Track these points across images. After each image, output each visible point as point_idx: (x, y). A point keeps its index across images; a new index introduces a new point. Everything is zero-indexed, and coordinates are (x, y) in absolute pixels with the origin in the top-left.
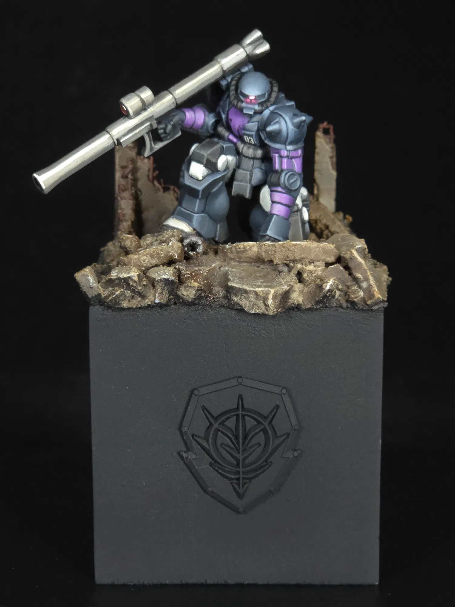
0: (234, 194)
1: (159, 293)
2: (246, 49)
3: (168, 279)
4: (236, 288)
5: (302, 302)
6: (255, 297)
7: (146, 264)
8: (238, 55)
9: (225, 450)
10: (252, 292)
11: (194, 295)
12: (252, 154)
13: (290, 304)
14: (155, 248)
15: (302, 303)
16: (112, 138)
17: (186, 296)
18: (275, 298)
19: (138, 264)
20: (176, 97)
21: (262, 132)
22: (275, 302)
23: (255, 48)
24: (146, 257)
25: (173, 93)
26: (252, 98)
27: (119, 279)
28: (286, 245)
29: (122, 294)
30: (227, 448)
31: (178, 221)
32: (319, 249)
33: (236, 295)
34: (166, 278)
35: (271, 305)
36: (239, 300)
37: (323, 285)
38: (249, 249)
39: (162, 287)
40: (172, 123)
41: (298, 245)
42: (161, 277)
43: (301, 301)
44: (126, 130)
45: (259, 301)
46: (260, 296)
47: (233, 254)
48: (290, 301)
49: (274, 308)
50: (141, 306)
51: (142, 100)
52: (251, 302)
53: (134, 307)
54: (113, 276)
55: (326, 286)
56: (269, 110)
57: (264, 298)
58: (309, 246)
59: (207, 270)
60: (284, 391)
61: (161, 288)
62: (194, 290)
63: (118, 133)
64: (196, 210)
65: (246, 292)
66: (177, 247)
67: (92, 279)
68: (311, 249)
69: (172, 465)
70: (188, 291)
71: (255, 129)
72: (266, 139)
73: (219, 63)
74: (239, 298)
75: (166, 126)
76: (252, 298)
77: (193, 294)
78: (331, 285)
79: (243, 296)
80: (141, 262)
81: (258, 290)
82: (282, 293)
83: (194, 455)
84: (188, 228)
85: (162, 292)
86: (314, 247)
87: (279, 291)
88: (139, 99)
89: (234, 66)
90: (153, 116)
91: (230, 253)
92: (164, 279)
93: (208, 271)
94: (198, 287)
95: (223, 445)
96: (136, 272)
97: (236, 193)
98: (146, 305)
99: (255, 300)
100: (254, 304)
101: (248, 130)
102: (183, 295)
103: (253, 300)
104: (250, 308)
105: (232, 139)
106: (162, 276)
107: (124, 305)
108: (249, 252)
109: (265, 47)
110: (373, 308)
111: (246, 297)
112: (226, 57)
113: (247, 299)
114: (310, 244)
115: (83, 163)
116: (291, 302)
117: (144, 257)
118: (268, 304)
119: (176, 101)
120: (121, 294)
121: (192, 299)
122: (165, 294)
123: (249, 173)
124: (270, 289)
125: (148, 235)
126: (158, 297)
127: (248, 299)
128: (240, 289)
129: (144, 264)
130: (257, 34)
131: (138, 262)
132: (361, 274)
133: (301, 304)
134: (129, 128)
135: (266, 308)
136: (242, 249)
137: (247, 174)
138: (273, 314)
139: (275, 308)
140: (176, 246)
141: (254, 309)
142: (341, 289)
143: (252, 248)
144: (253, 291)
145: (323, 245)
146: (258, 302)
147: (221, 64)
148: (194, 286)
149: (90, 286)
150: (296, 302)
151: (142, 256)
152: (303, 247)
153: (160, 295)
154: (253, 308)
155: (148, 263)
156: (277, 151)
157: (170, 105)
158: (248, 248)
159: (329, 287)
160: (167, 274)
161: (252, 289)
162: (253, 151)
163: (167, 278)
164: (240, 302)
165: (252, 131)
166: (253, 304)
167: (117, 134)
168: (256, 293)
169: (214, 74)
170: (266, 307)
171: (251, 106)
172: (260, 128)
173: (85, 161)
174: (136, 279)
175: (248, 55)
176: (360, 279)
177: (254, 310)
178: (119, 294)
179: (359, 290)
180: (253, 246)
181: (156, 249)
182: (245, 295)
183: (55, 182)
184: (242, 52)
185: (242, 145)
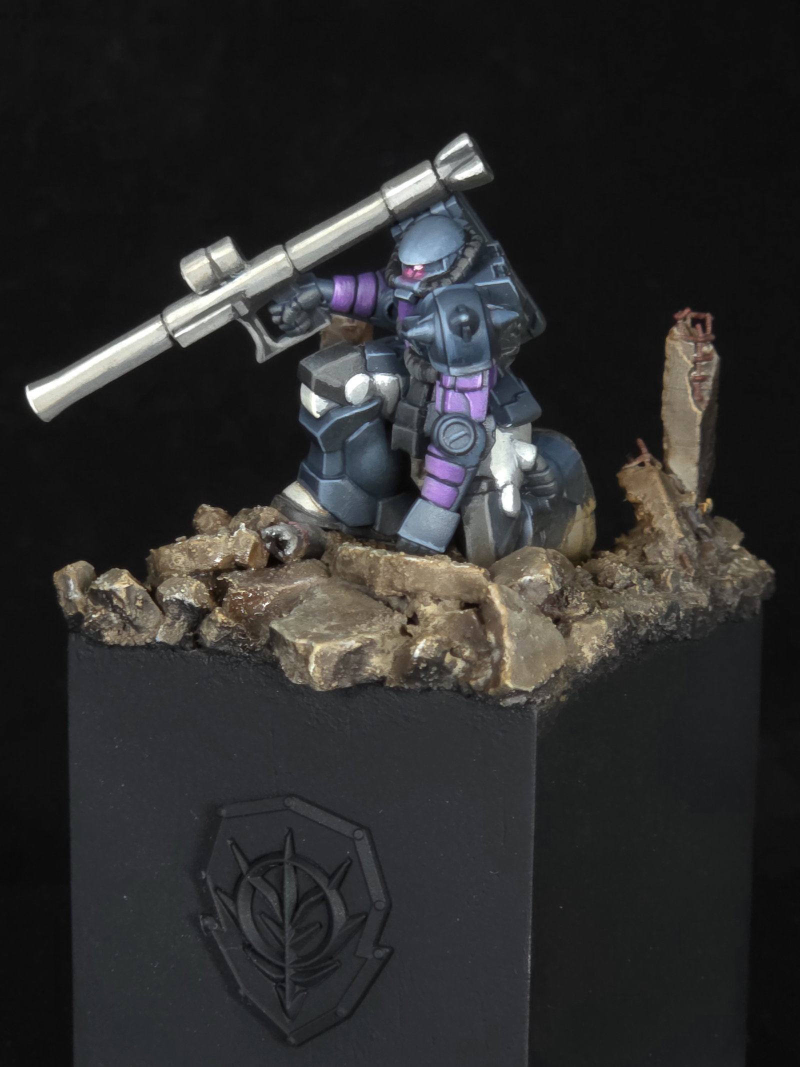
0: (394, 448)
1: (165, 625)
2: (439, 170)
4: (276, 632)
5: (388, 674)
6: (295, 655)
8: (419, 181)
9: (266, 924)
11: (214, 636)
13: (366, 674)
14: (199, 540)
15: (388, 677)
16: (167, 330)
17: (204, 637)
18: (322, 661)
20: (292, 258)
22: (323, 669)
23: (455, 171)
24: (181, 555)
25: (288, 250)
26: (418, 268)
28: (393, 561)
29: (105, 619)
30: (269, 922)
32: (450, 576)
33: (277, 646)
35: (313, 674)
36: (280, 656)
39: (173, 613)
40: (294, 304)
41: (413, 563)
42: (172, 596)
44: (191, 316)
45: (300, 662)
46: (300, 654)
48: (368, 669)
49: (321, 679)
50: (135, 644)
51: (213, 263)
52: (292, 662)
53: (123, 644)
55: (414, 650)
57: (305, 659)
58: (431, 567)
59: (277, 591)
60: (360, 834)
61: (171, 615)
62: (216, 627)
63: (176, 321)
64: (324, 472)
65: (285, 642)
66: (245, 541)
67: (74, 586)
68: (435, 574)
69: (190, 936)
70: (211, 628)
73: (383, 195)
74: (279, 652)
75: (283, 309)
76: (292, 655)
77: (212, 634)
78: (423, 650)
81: (298, 642)
82: (340, 652)
83: (217, 925)
84: (313, 504)
85: (174, 623)
86: (440, 570)
87: (333, 649)
88: (206, 261)
89: (410, 203)
90: (244, 291)
92: (177, 600)
93: (277, 593)
94: (223, 622)
96: (125, 584)
97: (397, 447)
98: (143, 644)
100: (294, 666)
102: (202, 633)
104: (291, 673)
106: (175, 594)
107: (108, 639)
108: (354, 566)
109: (477, 168)
110: (501, 704)
111: (286, 651)
112: (395, 185)
114: (433, 564)
115: (111, 371)
116: (370, 671)
117: (179, 554)
119: (293, 266)
120: (102, 618)
121: (211, 644)
122: (179, 627)
123: (417, 409)
124: (313, 644)
126: (161, 632)
127: (289, 657)
128: (280, 636)
130: (463, 142)
131: (168, 562)
132: (495, 635)
133: (386, 678)
134: (197, 313)
135: (309, 678)
137: (413, 411)
138: (320, 690)
139: (323, 679)
140: (243, 540)
142: (467, 657)
143: (360, 558)
144: (292, 643)
145: (459, 568)
146: (298, 664)
147: (385, 198)
148: (216, 621)
149: (70, 597)
150: (378, 672)
151: (176, 552)
152: (420, 568)
153: (167, 629)
154: (295, 675)
155: (183, 566)
157: (280, 272)
159: (420, 654)
160: (182, 593)
161: (291, 639)
162: (420, 370)
163: (181, 599)
164: (281, 660)
167: (173, 323)
168: (295, 647)
169: (371, 216)
170: (309, 675)
171: (407, 284)
173: (113, 368)
174: (123, 595)
175: (441, 182)
176: (491, 644)
177: (295, 678)
178: (98, 618)
181: (201, 543)
182: (284, 648)
183: (59, 402)
184: (431, 174)
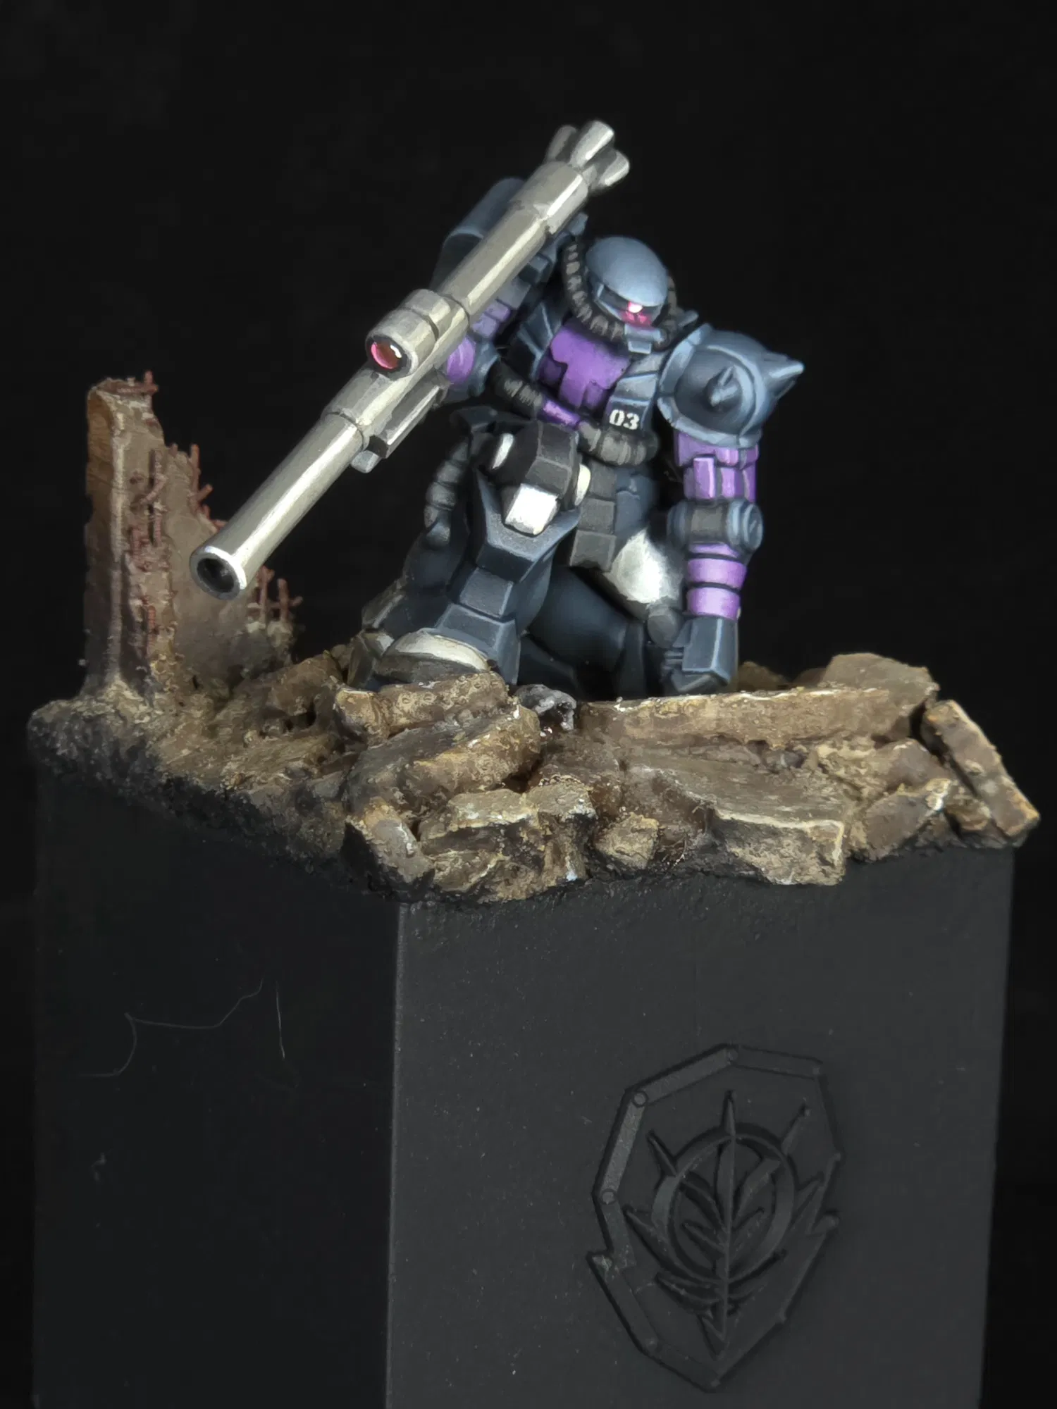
0: (576, 562)
1: (570, 856)
2: (584, 175)
3: (586, 814)
4: (744, 823)
5: (868, 843)
6: (800, 845)
7: (489, 775)
9: (693, 1238)
10: (793, 831)
11: (650, 852)
12: (627, 457)
14: (502, 731)
15: (868, 847)
17: (632, 856)
19: (471, 777)
21: (664, 401)
26: (635, 309)
27: (493, 829)
29: (500, 866)
30: (696, 1232)
31: (452, 644)
33: (740, 842)
34: (580, 812)
35: (838, 862)
36: (751, 853)
37: (927, 800)
38: (692, 713)
39: (571, 837)
42: (570, 811)
43: (865, 842)
45: (808, 853)
46: (814, 841)
47: (642, 728)
50: (535, 892)
52: (786, 857)
53: (519, 897)
54: (470, 821)
55: (933, 801)
56: (690, 342)
57: (821, 846)
58: (848, 697)
60: (819, 1069)
61: (571, 840)
62: (651, 838)
64: (501, 612)
65: (774, 832)
66: (532, 720)
70: (636, 841)
71: (650, 393)
72: (675, 418)
74: (748, 849)
76: (790, 847)
77: (647, 849)
78: (945, 799)
79: (763, 843)
80: (478, 773)
81: (807, 826)
83: (625, 1261)
91: (630, 724)
94: (659, 830)
95: (687, 1226)
96: (535, 808)
97: (581, 560)
98: (548, 890)
99: (797, 852)
100: (792, 861)
101: (630, 395)
102: (623, 853)
103: (791, 852)
104: (781, 872)
105: (557, 414)
106: (571, 808)
108: (693, 722)
109: (618, 171)
111: (772, 845)
113: (775, 851)
114: (847, 693)
118: (833, 860)
120: (498, 867)
124: (835, 823)
125: (397, 686)
126: (570, 867)
127: (778, 851)
128: (756, 827)
129: (485, 775)
130: (602, 135)
131: (469, 773)
132: (980, 762)
133: (865, 850)
135: (823, 871)
136: (671, 715)
137: (608, 507)
138: (836, 884)
141: (793, 873)
143: (701, 709)
144: (795, 829)
145: (868, 693)
146: (804, 855)
148: (650, 829)
149: (407, 851)
151: (478, 755)
153: (572, 862)
154: (790, 872)
156: (709, 450)
158: (691, 710)
159: (942, 804)
160: (581, 803)
161: (791, 825)
162: (630, 449)
163: (583, 813)
164: (755, 860)
165: (643, 399)
166: (789, 861)
168: (801, 835)
170: (823, 867)
171: (644, 333)
172: (662, 389)
176: (977, 774)
177: (791, 877)
178: (494, 867)
179: (976, 801)
180: (703, 705)
182: (769, 841)
184: (580, 183)
185: (598, 433)
